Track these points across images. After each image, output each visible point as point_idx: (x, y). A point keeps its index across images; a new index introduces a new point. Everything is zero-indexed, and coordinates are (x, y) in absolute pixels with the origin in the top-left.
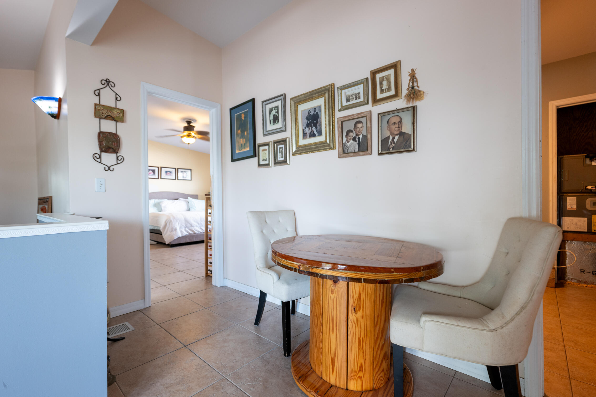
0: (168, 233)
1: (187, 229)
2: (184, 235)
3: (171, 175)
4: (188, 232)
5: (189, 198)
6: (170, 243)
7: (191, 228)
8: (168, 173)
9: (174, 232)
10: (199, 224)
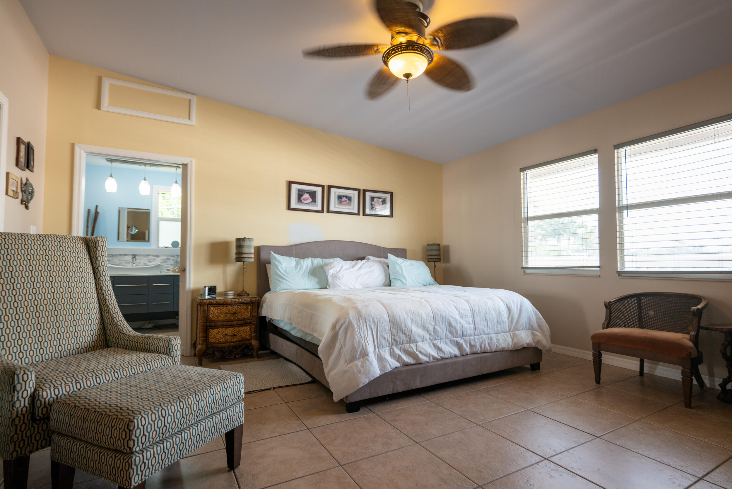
0: (342, 366)
1: (397, 351)
2: (389, 369)
3: (349, 204)
4: (398, 359)
5: (389, 255)
6: (347, 397)
7: (408, 345)
8: (344, 199)
9: (359, 363)
10: (430, 334)
